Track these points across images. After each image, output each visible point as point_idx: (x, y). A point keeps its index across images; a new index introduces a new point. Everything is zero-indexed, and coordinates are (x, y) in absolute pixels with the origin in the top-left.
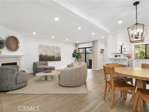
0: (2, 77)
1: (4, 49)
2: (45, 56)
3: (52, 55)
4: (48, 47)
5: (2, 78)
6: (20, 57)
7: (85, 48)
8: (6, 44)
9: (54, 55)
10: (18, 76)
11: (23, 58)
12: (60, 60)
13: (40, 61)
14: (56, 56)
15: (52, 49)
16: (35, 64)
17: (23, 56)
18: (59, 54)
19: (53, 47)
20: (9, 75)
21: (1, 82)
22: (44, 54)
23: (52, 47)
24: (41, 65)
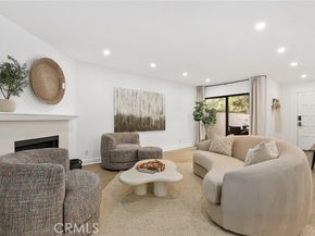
0: (6, 206)
1: (21, 94)
2: (128, 118)
3: (145, 114)
4: (135, 94)
5: (6, 212)
6: (67, 121)
7: (227, 97)
8: (27, 79)
9: (150, 115)
10: (70, 197)
11: (73, 124)
12: (164, 129)
13: (116, 130)
14: (155, 118)
15: (145, 98)
16: (106, 140)
17: (74, 117)
18: (162, 113)
19: (148, 93)
20: (37, 200)
21: (6, 227)
22: (125, 111)
23: (145, 93)
24: (122, 142)
